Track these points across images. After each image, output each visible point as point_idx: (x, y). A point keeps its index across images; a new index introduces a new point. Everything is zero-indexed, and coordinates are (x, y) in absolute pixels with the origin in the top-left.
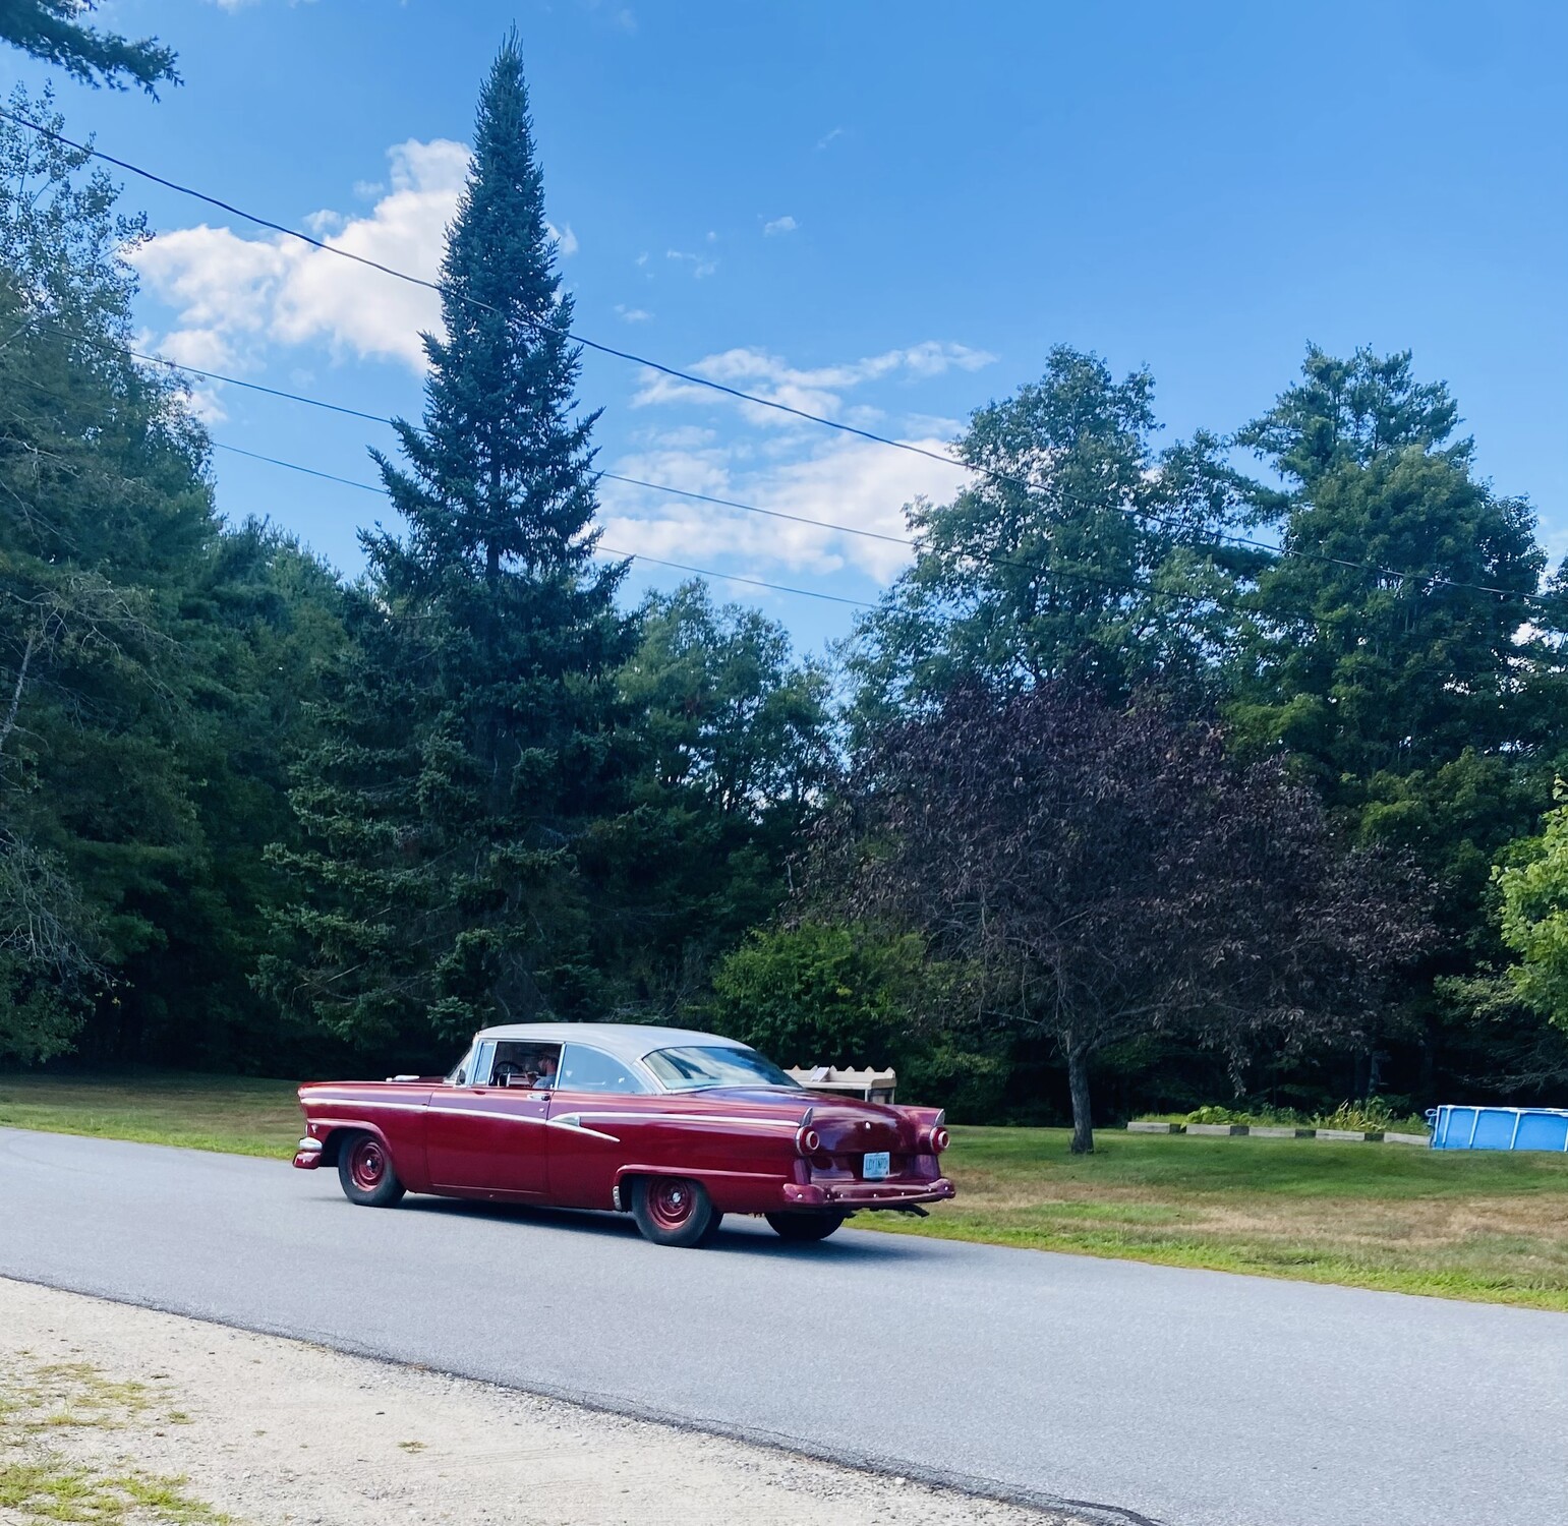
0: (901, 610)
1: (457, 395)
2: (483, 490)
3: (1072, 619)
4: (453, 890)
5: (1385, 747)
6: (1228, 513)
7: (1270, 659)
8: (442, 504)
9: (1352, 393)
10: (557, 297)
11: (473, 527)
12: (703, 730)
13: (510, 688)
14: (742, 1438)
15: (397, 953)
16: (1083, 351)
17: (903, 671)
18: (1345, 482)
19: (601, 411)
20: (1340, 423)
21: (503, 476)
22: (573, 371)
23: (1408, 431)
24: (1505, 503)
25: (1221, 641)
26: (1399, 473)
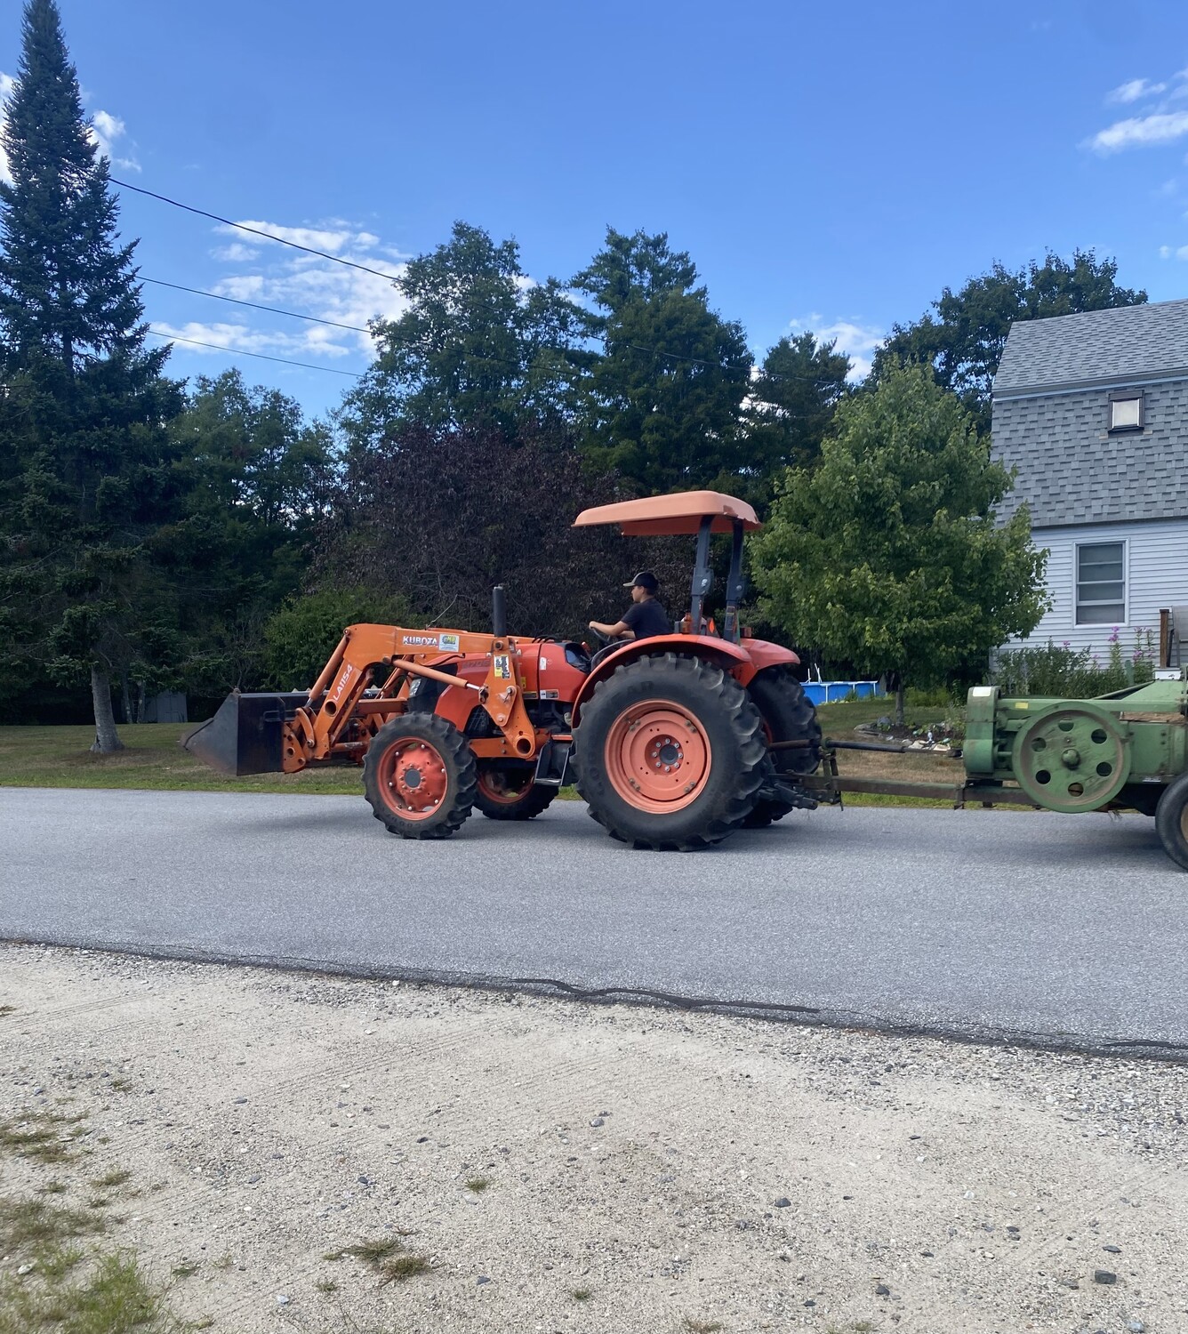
0: (373, 389)
1: (27, 225)
2: (54, 295)
3: (483, 396)
4: (58, 579)
5: (674, 472)
6: (571, 329)
7: (604, 419)
8: (23, 304)
9: (635, 257)
10: (97, 158)
11: (49, 320)
12: (247, 469)
13: (88, 435)
14: (277, 966)
15: (19, 627)
16: (475, 226)
17: (378, 428)
18: (638, 310)
19: (138, 240)
20: (632, 276)
21: (69, 284)
22: (114, 211)
23: (670, 281)
24: (729, 324)
25: (575, 409)
26: (668, 305)
